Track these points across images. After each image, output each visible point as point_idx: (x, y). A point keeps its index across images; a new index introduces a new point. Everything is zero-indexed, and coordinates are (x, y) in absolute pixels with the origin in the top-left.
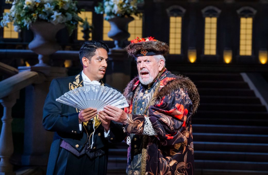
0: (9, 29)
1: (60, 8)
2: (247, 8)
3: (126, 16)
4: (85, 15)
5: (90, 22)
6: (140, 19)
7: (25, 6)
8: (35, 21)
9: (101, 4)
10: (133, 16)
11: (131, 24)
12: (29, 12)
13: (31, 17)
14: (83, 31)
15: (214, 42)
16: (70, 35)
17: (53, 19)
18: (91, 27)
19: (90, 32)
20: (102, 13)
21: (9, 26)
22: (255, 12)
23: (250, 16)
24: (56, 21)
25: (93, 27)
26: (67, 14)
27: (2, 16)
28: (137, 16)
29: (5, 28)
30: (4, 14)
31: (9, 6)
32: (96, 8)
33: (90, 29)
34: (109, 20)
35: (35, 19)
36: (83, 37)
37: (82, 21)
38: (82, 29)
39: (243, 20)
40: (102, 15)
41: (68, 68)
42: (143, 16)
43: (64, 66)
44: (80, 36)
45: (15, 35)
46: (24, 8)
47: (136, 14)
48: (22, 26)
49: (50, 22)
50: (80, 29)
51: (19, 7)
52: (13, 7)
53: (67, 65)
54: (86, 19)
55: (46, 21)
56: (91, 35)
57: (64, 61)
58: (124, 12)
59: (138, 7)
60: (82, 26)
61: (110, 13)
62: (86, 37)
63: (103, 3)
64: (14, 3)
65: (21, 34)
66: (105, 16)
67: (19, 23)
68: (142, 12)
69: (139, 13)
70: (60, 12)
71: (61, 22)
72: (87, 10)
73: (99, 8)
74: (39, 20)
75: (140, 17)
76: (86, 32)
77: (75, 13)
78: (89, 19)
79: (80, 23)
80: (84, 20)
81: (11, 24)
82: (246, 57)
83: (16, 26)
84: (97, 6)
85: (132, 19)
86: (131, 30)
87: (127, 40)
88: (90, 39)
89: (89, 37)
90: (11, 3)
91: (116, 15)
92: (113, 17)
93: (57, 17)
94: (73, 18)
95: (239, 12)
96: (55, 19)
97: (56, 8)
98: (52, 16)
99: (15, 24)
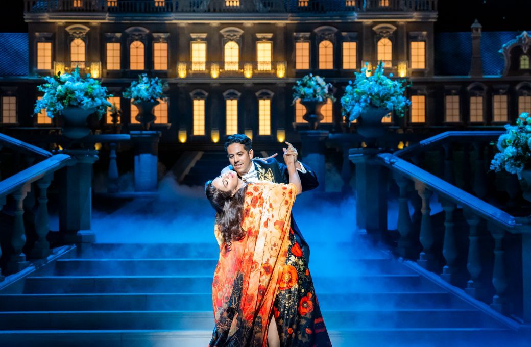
0: (42, 115)
1: (90, 94)
2: (264, 91)
3: (152, 100)
4: (113, 100)
5: (118, 106)
6: (165, 103)
7: (57, 93)
8: (66, 106)
9: (128, 90)
10: (159, 100)
11: (157, 108)
12: (61, 98)
13: (63, 104)
14: (111, 115)
15: (235, 123)
16: (100, 119)
17: (83, 104)
18: (119, 112)
19: (118, 116)
20: (129, 98)
21: (42, 112)
22: (272, 94)
23: (268, 98)
24: (86, 106)
25: (121, 111)
26: (96, 99)
27: (36, 103)
28: (163, 100)
29: (39, 115)
30: (37, 101)
31: (42, 94)
32: (123, 94)
33: (118, 113)
34: (136, 105)
35: (67, 104)
36: (112, 121)
37: (110, 106)
38: (111, 113)
39: (261, 102)
40: (130, 100)
41: (98, 150)
42: (168, 100)
43: (95, 148)
44: (109, 120)
45: (48, 121)
46: (56, 95)
47: (161, 98)
48: (55, 112)
49: (81, 108)
50: (109, 114)
51: (51, 94)
52: (46, 94)
53: (97, 147)
54: (115, 104)
55: (77, 107)
56: (119, 118)
57: (95, 144)
58: (150, 97)
59: (163, 91)
60: (110, 111)
61: (137, 98)
62: (115, 120)
63: (130, 89)
64: (46, 91)
65: (53, 120)
66: (132, 100)
67: (52, 109)
68: (167, 96)
69: (164, 97)
70: (89, 98)
71: (91, 107)
72: (115, 96)
73: (127, 93)
74: (70, 106)
75: (166, 101)
76: (114, 116)
77: (104, 99)
78: (117, 103)
79: (109, 108)
80: (112, 105)
81: (44, 110)
82: (265, 137)
83: (49, 112)
84: (125, 91)
85: (158, 103)
86: (157, 114)
87: (153, 123)
88: (119, 123)
89: (118, 121)
90: (43, 90)
91: (142, 99)
92: (139, 101)
93: (87, 103)
94: (102, 103)
95: (257, 94)
96: (85, 104)
97: (86, 94)
98: (82, 102)
99: (48, 110)
